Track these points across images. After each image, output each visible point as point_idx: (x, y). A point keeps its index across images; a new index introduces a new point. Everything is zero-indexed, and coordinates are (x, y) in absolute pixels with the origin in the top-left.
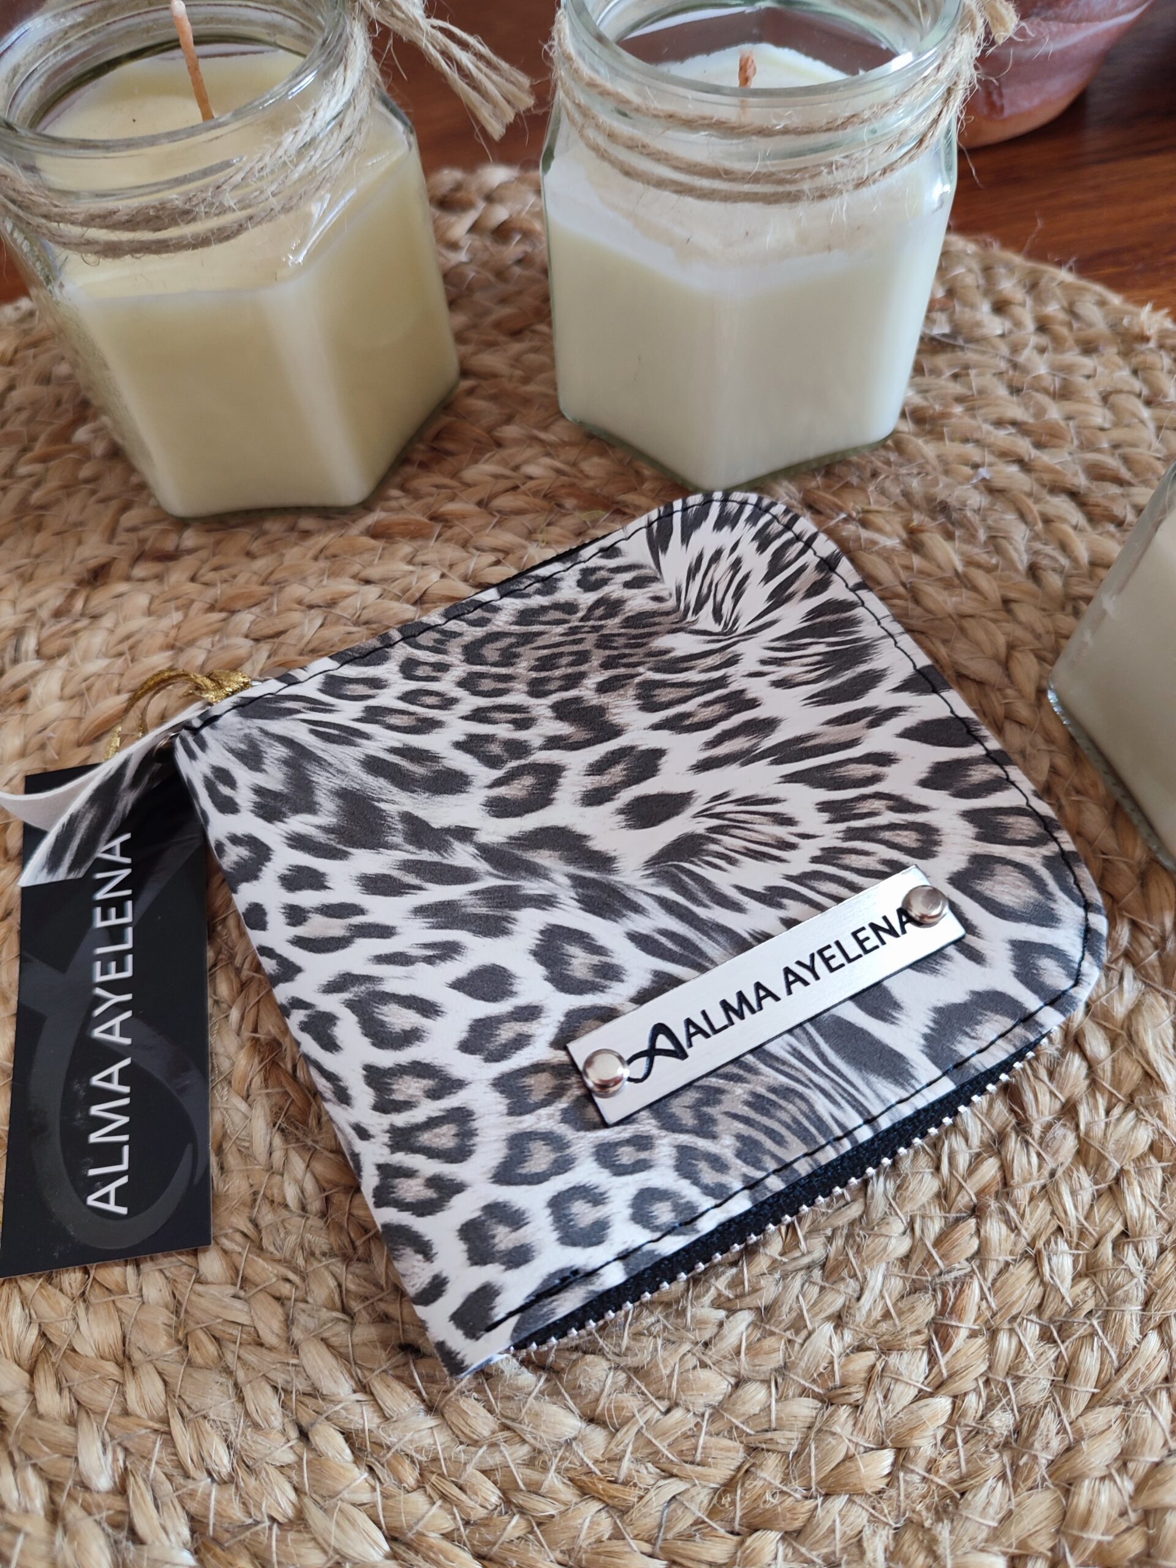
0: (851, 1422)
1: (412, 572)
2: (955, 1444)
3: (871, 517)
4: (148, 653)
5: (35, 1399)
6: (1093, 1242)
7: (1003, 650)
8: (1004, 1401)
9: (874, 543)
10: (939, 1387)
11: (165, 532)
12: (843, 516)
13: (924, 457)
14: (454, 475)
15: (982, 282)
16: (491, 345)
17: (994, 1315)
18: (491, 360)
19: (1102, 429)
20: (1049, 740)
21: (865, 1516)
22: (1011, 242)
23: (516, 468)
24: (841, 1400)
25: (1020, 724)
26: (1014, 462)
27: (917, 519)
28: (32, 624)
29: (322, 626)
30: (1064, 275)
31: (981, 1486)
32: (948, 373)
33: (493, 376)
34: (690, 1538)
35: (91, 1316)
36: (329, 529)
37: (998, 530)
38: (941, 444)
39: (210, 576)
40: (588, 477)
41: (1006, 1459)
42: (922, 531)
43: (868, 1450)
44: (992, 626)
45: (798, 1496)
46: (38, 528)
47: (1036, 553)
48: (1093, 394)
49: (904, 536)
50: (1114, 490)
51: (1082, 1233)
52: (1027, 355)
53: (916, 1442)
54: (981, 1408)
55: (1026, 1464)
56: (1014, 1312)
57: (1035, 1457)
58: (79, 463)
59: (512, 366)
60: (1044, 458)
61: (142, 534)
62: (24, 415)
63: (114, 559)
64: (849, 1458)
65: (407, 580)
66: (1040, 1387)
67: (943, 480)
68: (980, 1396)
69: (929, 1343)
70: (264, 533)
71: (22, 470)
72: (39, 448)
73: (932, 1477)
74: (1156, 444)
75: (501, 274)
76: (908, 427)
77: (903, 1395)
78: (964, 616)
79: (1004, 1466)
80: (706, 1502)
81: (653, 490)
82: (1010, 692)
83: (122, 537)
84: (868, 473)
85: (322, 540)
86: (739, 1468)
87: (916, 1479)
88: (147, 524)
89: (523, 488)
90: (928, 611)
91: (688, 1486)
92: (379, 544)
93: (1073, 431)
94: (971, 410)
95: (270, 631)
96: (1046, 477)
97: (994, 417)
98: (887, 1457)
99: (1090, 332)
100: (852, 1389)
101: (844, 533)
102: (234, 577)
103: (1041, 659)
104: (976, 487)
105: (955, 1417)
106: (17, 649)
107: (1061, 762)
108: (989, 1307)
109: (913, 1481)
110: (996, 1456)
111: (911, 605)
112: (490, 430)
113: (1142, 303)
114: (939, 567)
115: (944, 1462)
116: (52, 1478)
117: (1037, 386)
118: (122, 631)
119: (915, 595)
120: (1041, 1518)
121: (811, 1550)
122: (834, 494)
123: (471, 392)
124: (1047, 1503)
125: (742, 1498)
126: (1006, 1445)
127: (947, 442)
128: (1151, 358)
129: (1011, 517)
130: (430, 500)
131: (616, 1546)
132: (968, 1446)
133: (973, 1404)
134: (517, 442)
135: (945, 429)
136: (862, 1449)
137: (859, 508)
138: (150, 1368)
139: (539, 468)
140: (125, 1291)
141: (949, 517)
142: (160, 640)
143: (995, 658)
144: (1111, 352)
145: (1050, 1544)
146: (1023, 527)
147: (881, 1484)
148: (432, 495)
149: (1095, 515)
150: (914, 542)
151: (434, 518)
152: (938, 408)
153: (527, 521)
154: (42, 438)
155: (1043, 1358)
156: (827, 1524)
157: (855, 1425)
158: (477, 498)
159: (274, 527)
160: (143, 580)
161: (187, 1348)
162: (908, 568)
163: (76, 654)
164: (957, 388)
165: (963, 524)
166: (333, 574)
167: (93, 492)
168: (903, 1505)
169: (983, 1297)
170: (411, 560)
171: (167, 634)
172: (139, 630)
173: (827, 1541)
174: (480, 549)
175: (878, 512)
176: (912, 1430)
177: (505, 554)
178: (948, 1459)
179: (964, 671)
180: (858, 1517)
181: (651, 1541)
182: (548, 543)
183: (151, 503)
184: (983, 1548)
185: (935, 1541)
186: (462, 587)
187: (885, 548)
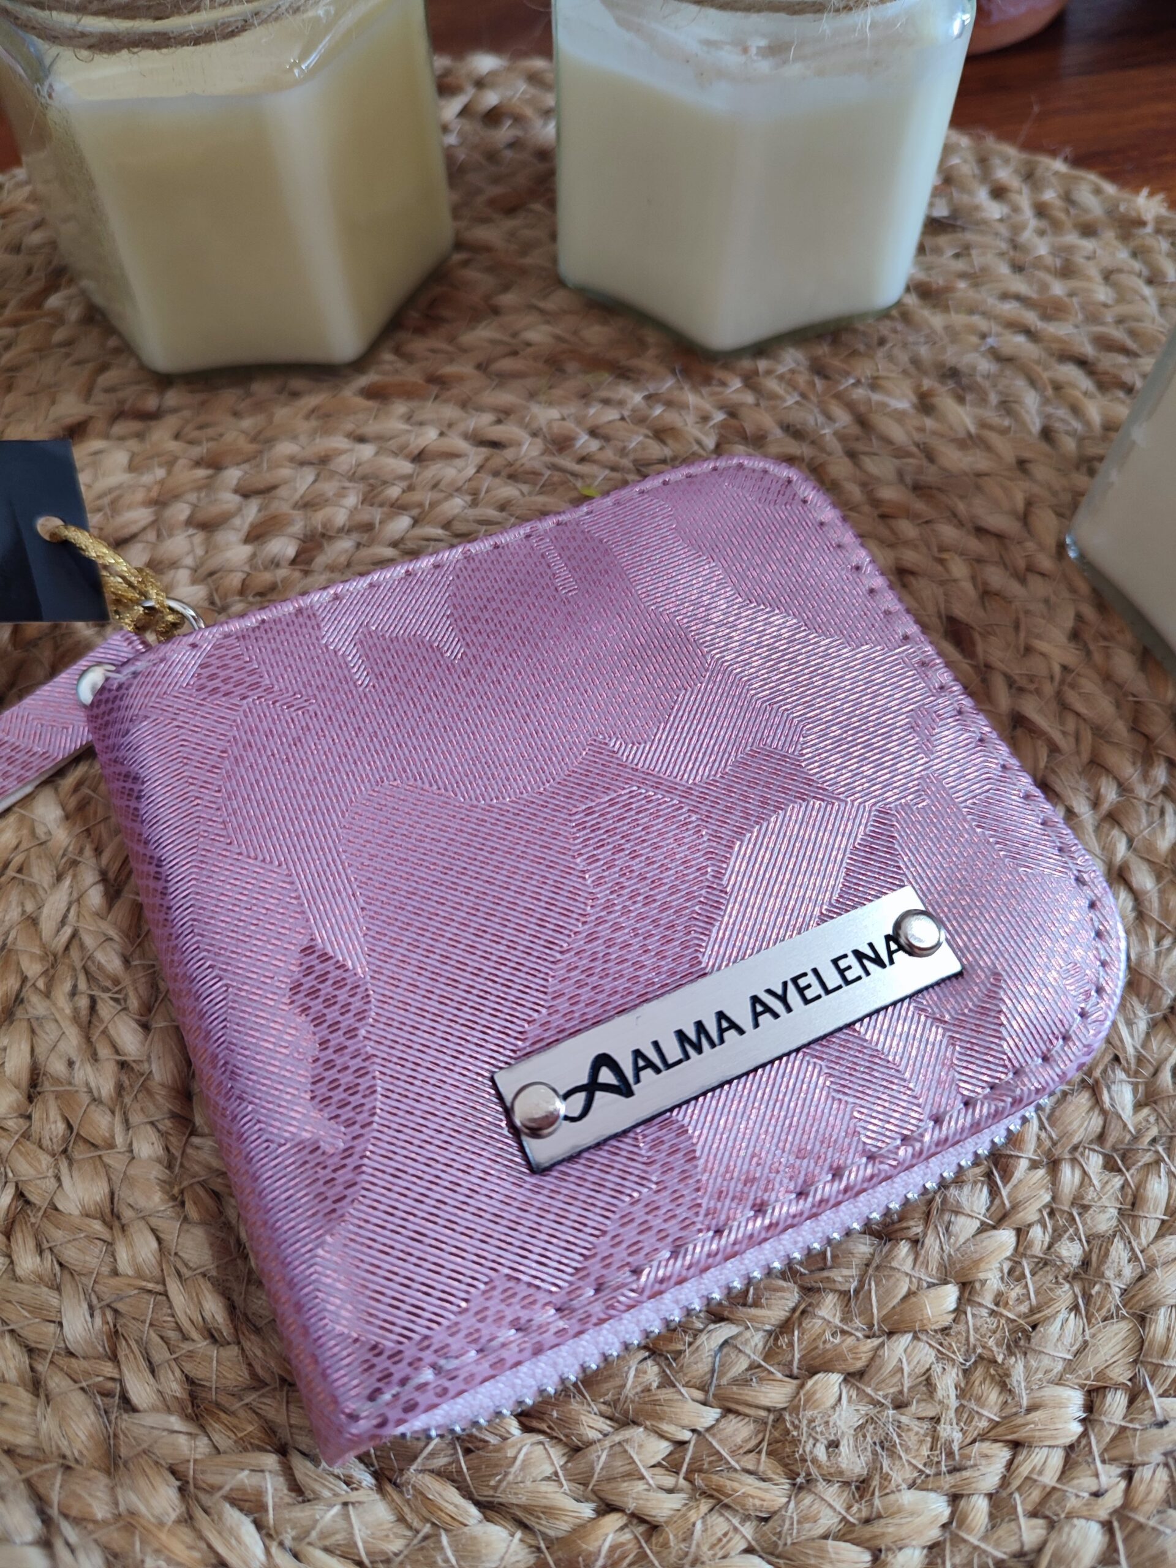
0: (911, 1257)
1: (409, 431)
2: (1024, 1276)
3: (880, 382)
4: (130, 507)
5: (12, 1262)
6: (1152, 1070)
7: (1020, 505)
8: (1071, 1231)
9: (885, 405)
10: (1000, 1218)
11: (146, 391)
12: (852, 381)
13: (931, 327)
14: (452, 339)
15: (977, 171)
16: (484, 220)
17: (1054, 1144)
18: (484, 234)
19: (1105, 305)
20: (1073, 590)
21: (933, 1353)
22: (1006, 136)
23: (515, 335)
24: (899, 1234)
25: (1043, 575)
26: (1022, 331)
27: (927, 383)
29: (315, 482)
30: (1059, 165)
31: (1053, 1318)
32: (950, 252)
33: (487, 249)
34: (743, 1381)
35: (75, 1174)
36: (321, 390)
37: (1008, 395)
38: (947, 315)
39: (196, 434)
40: (588, 344)
41: (1077, 1290)
42: (933, 395)
43: (931, 1286)
44: (1010, 485)
45: (860, 1335)
46: (9, 389)
47: (1049, 416)
48: (1093, 271)
49: (914, 399)
50: (1122, 359)
51: (1140, 1059)
52: (1027, 236)
53: (982, 1276)
54: (1047, 1239)
55: (1099, 1293)
56: (1076, 1140)
57: (1108, 1285)
58: (53, 327)
59: (507, 240)
60: (1052, 329)
61: (121, 395)
63: (90, 418)
64: (910, 1294)
65: (403, 439)
66: (1108, 1215)
67: (951, 348)
68: (1044, 1227)
69: (989, 1175)
70: (249, 394)
72: (9, 313)
73: (1001, 1310)
74: (1159, 320)
75: (492, 156)
76: (912, 300)
77: (965, 1227)
78: (979, 475)
79: (1076, 1296)
80: (760, 1345)
82: (1030, 545)
83: (99, 396)
84: (875, 341)
85: (312, 401)
86: (794, 1310)
87: (984, 1312)
88: (125, 384)
89: (523, 353)
90: (944, 469)
91: (741, 1328)
92: (374, 404)
93: (1077, 306)
94: (975, 285)
95: (261, 486)
96: (1055, 346)
97: (998, 291)
98: (950, 1294)
99: (1088, 217)
100: (912, 1223)
101: (854, 396)
102: (221, 435)
103: (1060, 515)
104: (983, 355)
105: (1021, 1249)
107: (1089, 612)
108: (1050, 1137)
109: (981, 1315)
110: (1067, 1286)
111: (925, 462)
112: (487, 298)
113: (1137, 190)
114: (951, 428)
115: (1013, 1295)
116: (33, 1345)
117: (1038, 264)
118: (102, 484)
119: (930, 456)
120: (1118, 1348)
121: (876, 1390)
122: (841, 360)
124: (1123, 1334)
125: (799, 1339)
126: (1076, 1276)
127: (953, 313)
128: (1150, 242)
129: (1020, 383)
130: (427, 363)
131: (667, 1394)
132: (1036, 1278)
134: (515, 310)
135: (950, 302)
136: (925, 1285)
137: (868, 373)
138: (142, 1224)
139: (539, 334)
140: (111, 1146)
141: (958, 383)
142: (140, 495)
143: (1013, 513)
144: (1110, 235)
145: (1129, 1374)
146: (1033, 392)
147: (947, 1320)
148: (427, 358)
149: (1106, 383)
150: (925, 404)
151: (432, 380)
152: (941, 282)
153: (530, 383)
154: (12, 304)
155: (1108, 1187)
156: (894, 1362)
157: (915, 1260)
158: (475, 362)
159: (261, 388)
160: (122, 438)
161: (183, 1204)
162: (921, 430)
164: (960, 265)
165: (973, 388)
166: (326, 431)
167: (68, 355)
168: (972, 1340)
169: (1042, 1127)
170: (408, 418)
171: (149, 489)
172: (120, 486)
173: (895, 1380)
174: (480, 409)
175: (887, 378)
176: (977, 1263)
177: (503, 414)
178: (1016, 1292)
179: (983, 524)
180: (925, 1354)
181: (703, 1388)
182: (550, 404)
183: (132, 363)
184: (1059, 1381)
185: (1008, 1375)
186: (462, 445)
187: (896, 410)
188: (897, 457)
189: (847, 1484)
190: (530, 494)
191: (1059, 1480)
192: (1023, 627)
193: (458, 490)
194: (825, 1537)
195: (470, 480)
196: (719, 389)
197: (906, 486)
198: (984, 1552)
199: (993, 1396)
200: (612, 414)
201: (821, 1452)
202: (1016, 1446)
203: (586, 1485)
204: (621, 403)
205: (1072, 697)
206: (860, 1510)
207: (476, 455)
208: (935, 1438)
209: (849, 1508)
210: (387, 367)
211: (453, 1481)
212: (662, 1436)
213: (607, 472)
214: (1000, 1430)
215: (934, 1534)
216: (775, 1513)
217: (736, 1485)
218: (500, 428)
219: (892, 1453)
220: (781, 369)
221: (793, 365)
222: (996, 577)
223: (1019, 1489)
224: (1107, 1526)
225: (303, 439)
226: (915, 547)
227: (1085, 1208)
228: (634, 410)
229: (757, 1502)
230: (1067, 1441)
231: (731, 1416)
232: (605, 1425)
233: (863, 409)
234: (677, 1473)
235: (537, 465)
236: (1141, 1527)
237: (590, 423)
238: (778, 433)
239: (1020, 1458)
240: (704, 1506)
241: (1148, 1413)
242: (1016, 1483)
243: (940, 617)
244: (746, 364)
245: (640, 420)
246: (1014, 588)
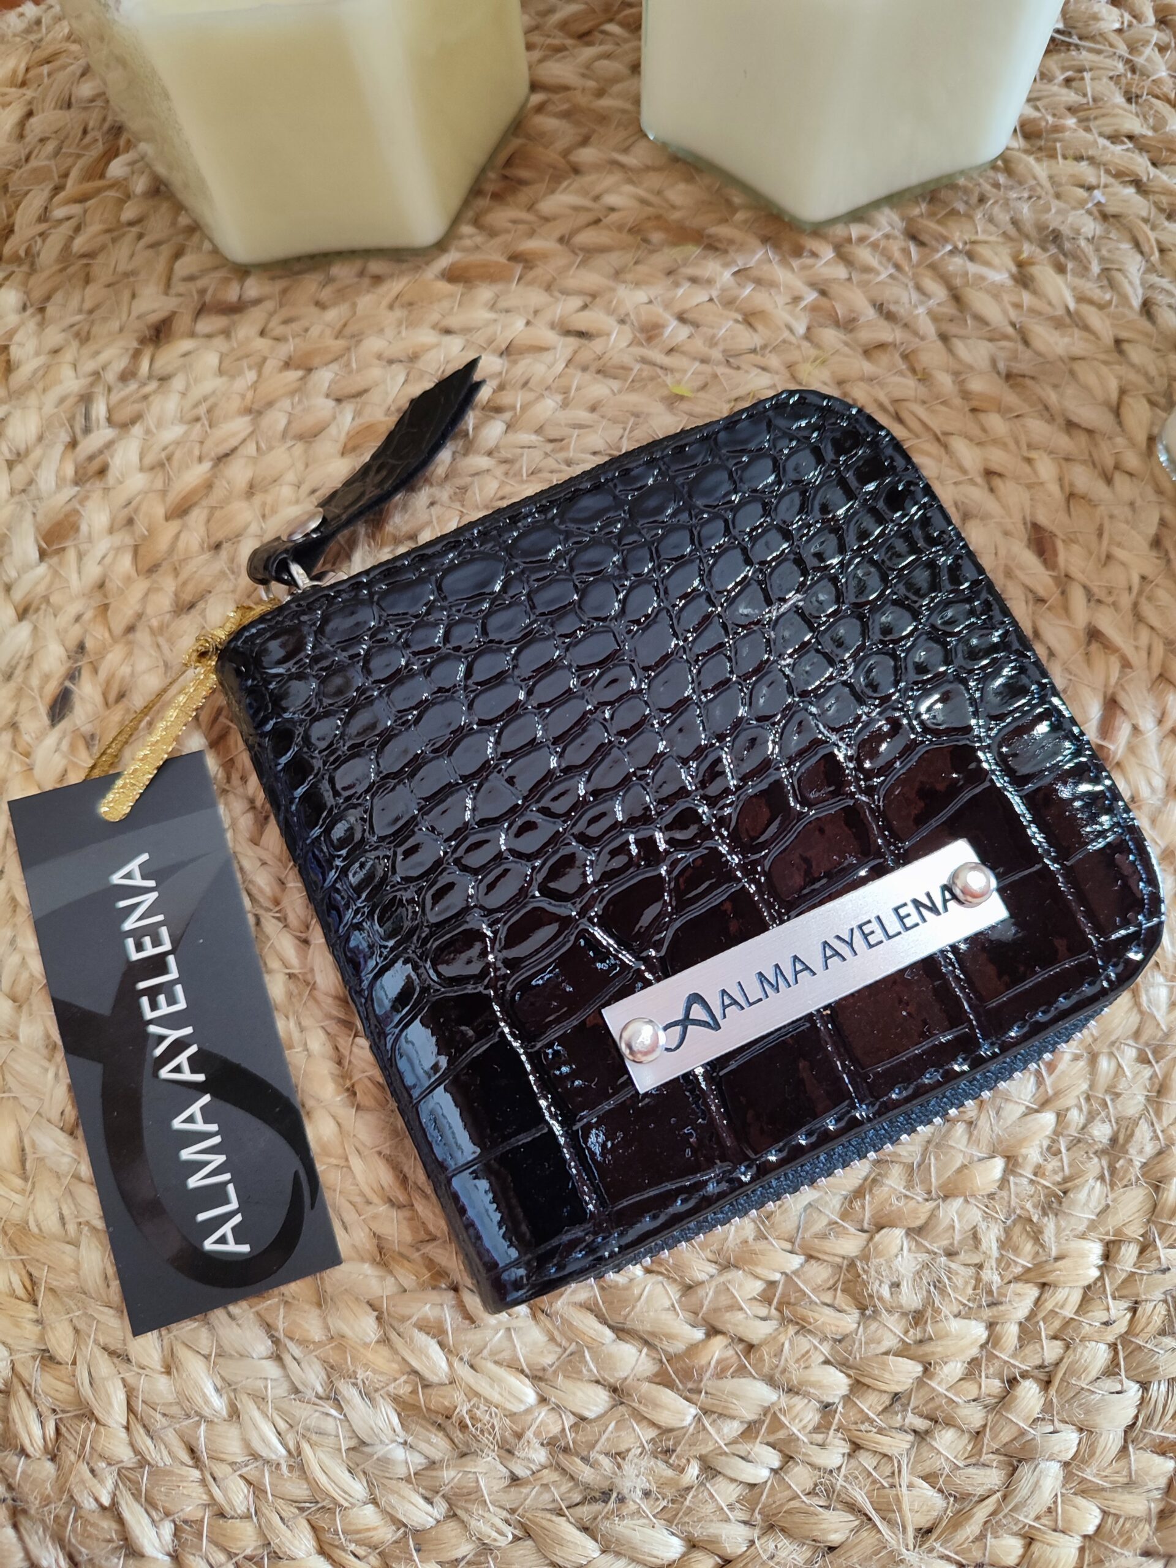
0: (966, 1137)
1: (495, 320)
2: (1060, 1152)
3: (980, 249)
4: (226, 417)
7: (1114, 396)
8: (1103, 1114)
9: (983, 278)
10: (1044, 1104)
11: (226, 281)
12: (949, 247)
13: (1035, 178)
14: (530, 207)
16: (558, 50)
17: (1095, 1040)
18: (559, 70)
20: (1159, 491)
21: (980, 1213)
23: (596, 198)
25: (1131, 475)
26: (1132, 182)
27: (1028, 250)
28: (99, 389)
29: (406, 381)
31: (1083, 1185)
32: (1061, 78)
33: (563, 88)
34: (824, 1236)
36: (402, 273)
37: (1112, 261)
38: (1053, 162)
39: (279, 330)
40: (673, 207)
41: (1105, 1163)
42: (1032, 264)
43: (980, 1160)
44: (1104, 370)
45: (920, 1199)
46: (87, 280)
47: (1152, 286)
49: (1014, 269)
52: (1148, 55)
53: (1024, 1151)
54: (1082, 1120)
55: (1122, 1166)
56: (1113, 1038)
57: (1131, 1160)
58: (121, 202)
59: (583, 76)
60: (1162, 178)
62: (50, 147)
63: (173, 314)
64: (964, 1166)
65: (492, 329)
66: (1136, 1101)
67: (1055, 204)
68: (1081, 1110)
70: (330, 280)
71: (59, 213)
72: (72, 186)
73: (1039, 1179)
76: (1020, 143)
78: (1074, 359)
79: (1102, 1168)
80: (838, 1206)
81: (745, 222)
82: (1120, 441)
83: (179, 287)
84: (974, 199)
85: (395, 286)
86: (866, 1179)
87: (1025, 1181)
88: (204, 272)
89: (607, 221)
90: (1039, 354)
92: (457, 289)
94: (1085, 123)
95: (354, 390)
96: (1165, 200)
97: (1108, 130)
98: (998, 1165)
101: (951, 268)
102: (306, 330)
103: (1153, 404)
104: (1089, 212)
105: (1059, 1129)
106: (87, 417)
109: (1021, 1184)
110: (1096, 1160)
111: (1021, 347)
112: (566, 153)
114: (1050, 304)
115: (1050, 1167)
117: (1157, 91)
118: (197, 393)
119: (1026, 339)
120: (1134, 1210)
121: (931, 1243)
122: (939, 222)
123: (540, 108)
124: (1141, 1198)
125: (870, 1203)
126: (1103, 1152)
127: (1060, 160)
129: (1126, 246)
130: (508, 237)
131: (761, 1245)
132: (1070, 1152)
133: (1076, 1118)
134: (597, 167)
135: (1058, 145)
136: (976, 1159)
137: (966, 238)
139: (622, 198)
141: (1060, 248)
142: (236, 403)
143: (1107, 404)
145: (1142, 1231)
146: (1139, 257)
147: (993, 1188)
148: (507, 231)
150: (1023, 279)
151: (514, 258)
152: (1050, 119)
153: (615, 259)
154: (74, 174)
155: (1139, 1077)
156: (947, 1221)
157: (970, 1139)
158: (557, 234)
159: (342, 272)
160: (209, 336)
162: (1018, 306)
163: (150, 420)
164: (1070, 97)
165: (1076, 256)
166: (412, 324)
167: (140, 237)
168: (1013, 1203)
170: (493, 307)
171: (243, 397)
172: (214, 392)
173: (947, 1235)
174: (566, 292)
175: (986, 242)
176: (1021, 1142)
177: (592, 297)
178: (1053, 1164)
179: (1075, 419)
180: (975, 1215)
181: (791, 1241)
182: (638, 284)
183: (207, 246)
184: (1083, 1236)
185: (1041, 1232)
186: (551, 337)
187: (993, 283)
188: (991, 340)
189: (905, 1314)
190: (620, 391)
191: (1077, 1312)
192: (1106, 536)
193: (548, 388)
194: (887, 1353)
195: (560, 376)
196: (809, 261)
197: (998, 373)
198: (1014, 1366)
199: (1028, 1247)
200: (700, 296)
201: (885, 1292)
202: (1044, 1285)
203: (696, 1314)
204: (709, 282)
205: (1147, 610)
206: (915, 1334)
207: (565, 346)
208: (978, 1280)
209: (906, 1332)
210: (468, 242)
211: (591, 1311)
212: (757, 1277)
213: (697, 364)
214: (1031, 1275)
215: (974, 1351)
216: (847, 1336)
217: (816, 1316)
218: (586, 314)
219: (943, 1292)
220: (875, 235)
221: (887, 229)
222: (1083, 478)
223: (1044, 1319)
224: (1113, 1346)
225: (390, 333)
226: (1004, 446)
227: (1118, 1095)
228: (723, 290)
229: (834, 1329)
230: (1086, 1283)
231: (813, 1262)
232: (712, 1269)
233: (958, 282)
234: (770, 1304)
235: (627, 360)
236: (1140, 1348)
237: (678, 307)
238: (871, 313)
239: (1046, 1296)
240: (792, 1330)
241: (1155, 1262)
242: (1041, 1315)
243: (1025, 524)
244: (839, 231)
245: (729, 303)
246: (1099, 490)
